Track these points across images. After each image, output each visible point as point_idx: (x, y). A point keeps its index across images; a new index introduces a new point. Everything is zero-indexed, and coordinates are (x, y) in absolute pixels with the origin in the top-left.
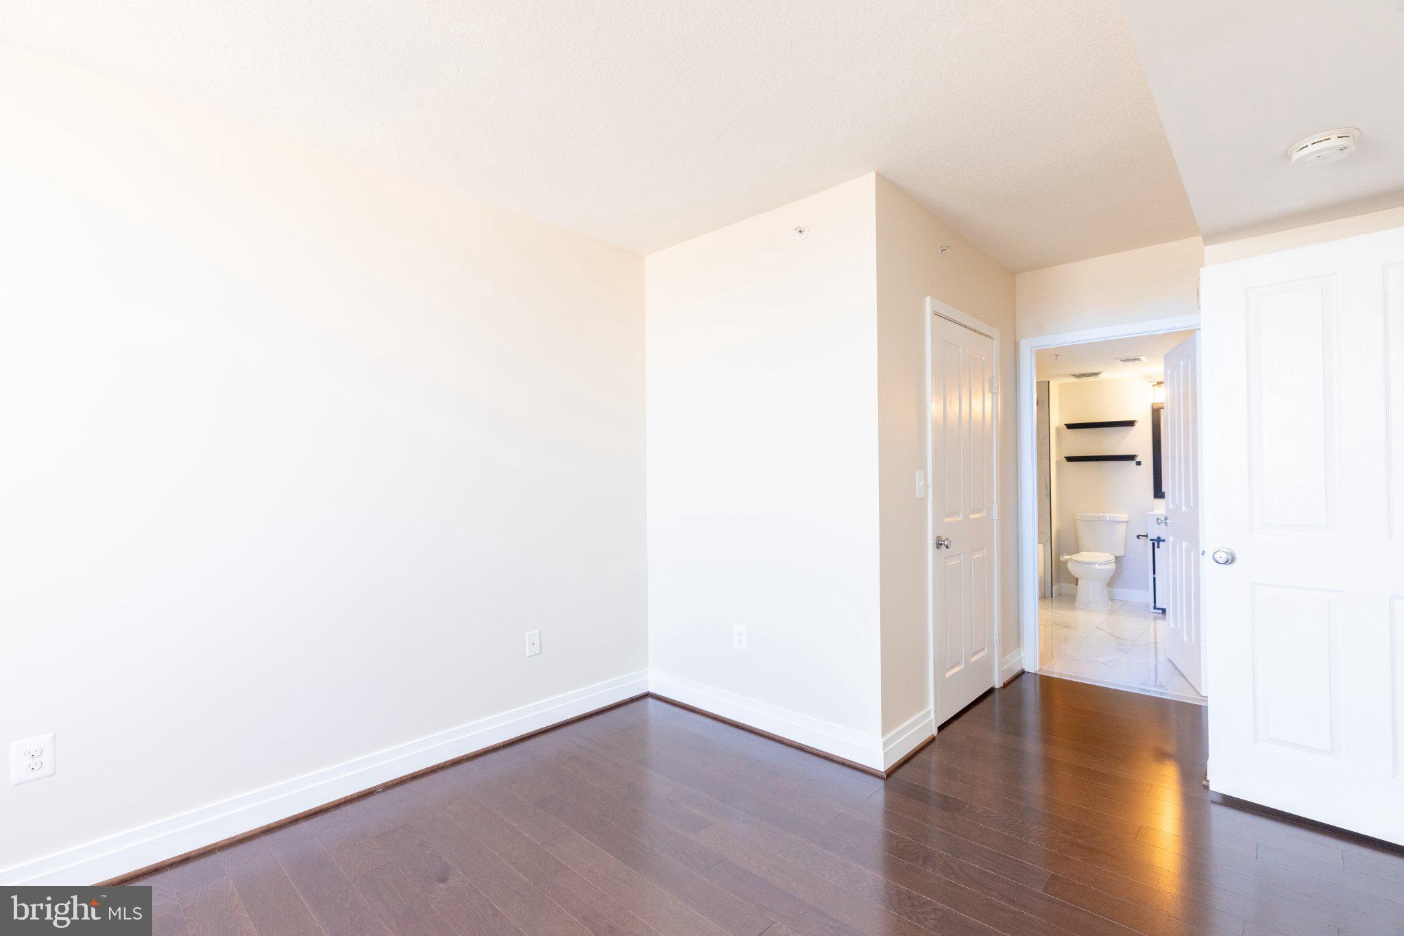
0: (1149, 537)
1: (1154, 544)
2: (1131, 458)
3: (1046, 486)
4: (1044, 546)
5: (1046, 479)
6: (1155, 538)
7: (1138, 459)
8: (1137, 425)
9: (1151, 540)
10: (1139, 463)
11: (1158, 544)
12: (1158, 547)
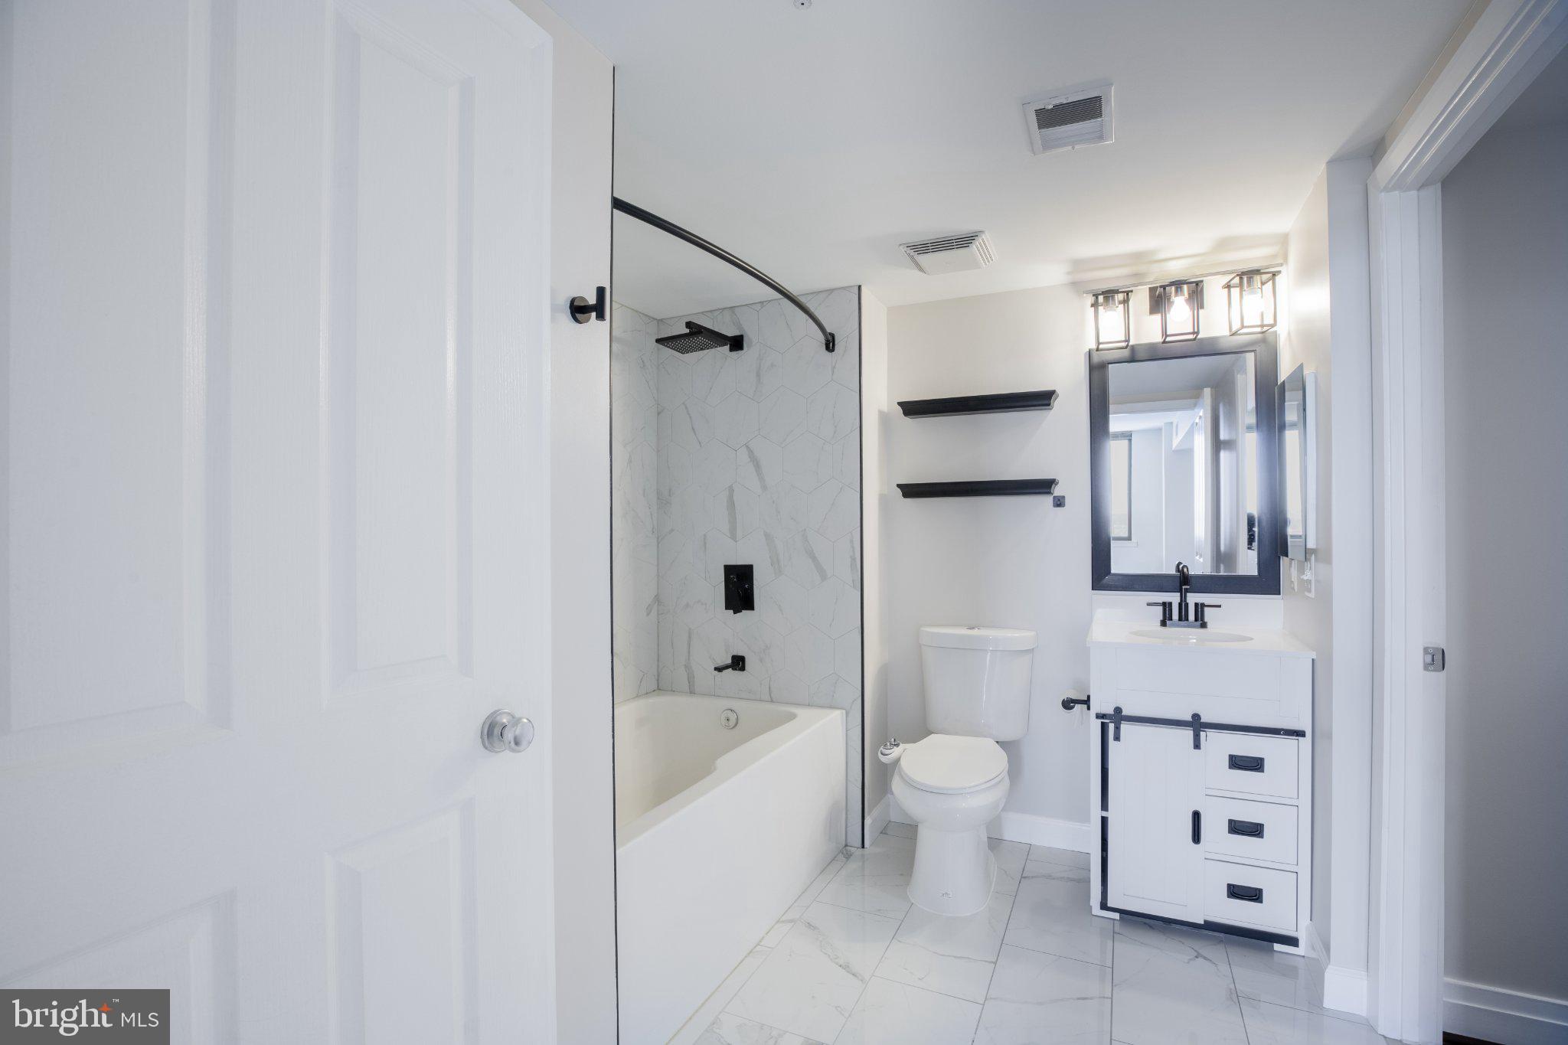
0: (1097, 706)
1: (1104, 728)
2: (1042, 486)
3: (853, 559)
4: (847, 714)
5: (852, 541)
6: (1110, 711)
7: (1057, 491)
8: (1057, 404)
9: (1099, 716)
10: (1059, 502)
11: (1117, 729)
12: (1117, 738)
